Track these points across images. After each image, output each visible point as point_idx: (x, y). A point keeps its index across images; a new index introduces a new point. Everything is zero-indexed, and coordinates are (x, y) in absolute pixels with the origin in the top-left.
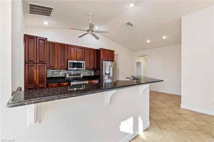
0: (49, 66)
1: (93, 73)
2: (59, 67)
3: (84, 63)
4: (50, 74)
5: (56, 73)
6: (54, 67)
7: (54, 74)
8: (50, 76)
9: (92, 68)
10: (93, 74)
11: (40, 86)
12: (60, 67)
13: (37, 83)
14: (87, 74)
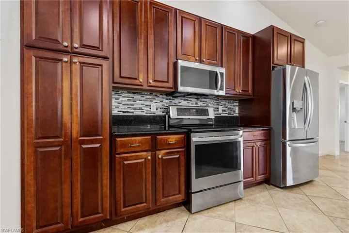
0: (121, 77)
1: (237, 109)
2: (151, 81)
3: (222, 74)
4: (123, 107)
5: (142, 102)
6: (136, 82)
7: (135, 106)
8: (124, 112)
9: (242, 90)
10: (236, 112)
11: (84, 146)
12: (155, 81)
13: (74, 135)
14: (223, 111)
